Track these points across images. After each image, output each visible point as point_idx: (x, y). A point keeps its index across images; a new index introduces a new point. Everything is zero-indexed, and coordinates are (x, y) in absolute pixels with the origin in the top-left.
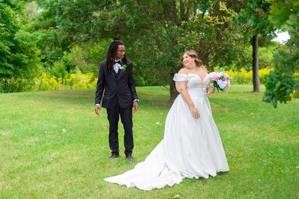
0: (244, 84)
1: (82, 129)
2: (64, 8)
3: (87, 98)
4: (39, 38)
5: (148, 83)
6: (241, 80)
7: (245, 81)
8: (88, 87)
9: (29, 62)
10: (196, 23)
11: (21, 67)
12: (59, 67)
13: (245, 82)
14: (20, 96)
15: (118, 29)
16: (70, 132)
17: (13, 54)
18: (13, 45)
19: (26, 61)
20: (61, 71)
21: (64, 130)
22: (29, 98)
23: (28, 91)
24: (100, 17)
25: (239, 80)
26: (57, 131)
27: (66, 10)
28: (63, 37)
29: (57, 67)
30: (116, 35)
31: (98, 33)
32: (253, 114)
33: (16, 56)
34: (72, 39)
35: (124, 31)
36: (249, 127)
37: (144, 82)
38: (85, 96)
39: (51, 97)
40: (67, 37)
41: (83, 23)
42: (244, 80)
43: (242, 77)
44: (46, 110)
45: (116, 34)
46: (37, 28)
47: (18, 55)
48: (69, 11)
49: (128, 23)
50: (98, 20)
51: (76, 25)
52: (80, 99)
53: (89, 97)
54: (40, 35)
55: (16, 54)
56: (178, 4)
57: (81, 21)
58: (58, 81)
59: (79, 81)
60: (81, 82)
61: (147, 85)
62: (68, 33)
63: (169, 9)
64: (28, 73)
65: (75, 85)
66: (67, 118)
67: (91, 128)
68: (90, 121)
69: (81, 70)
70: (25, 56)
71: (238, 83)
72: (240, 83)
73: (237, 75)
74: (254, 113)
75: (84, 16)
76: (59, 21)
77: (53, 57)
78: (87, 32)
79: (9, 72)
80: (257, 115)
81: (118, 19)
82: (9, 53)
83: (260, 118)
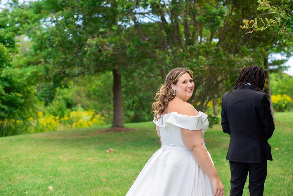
1: (75, 184)
2: (53, 39)
3: (85, 139)
4: (29, 74)
8: (89, 125)
9: (25, 102)
10: (204, 47)
11: (16, 108)
12: (58, 105)
14: (11, 141)
15: (116, 59)
16: (58, 191)
17: (7, 94)
18: (8, 85)
19: (22, 101)
20: (60, 109)
21: (50, 188)
22: (21, 142)
23: (24, 134)
24: (96, 45)
26: (41, 190)
27: (56, 41)
28: (56, 71)
29: (56, 106)
30: (114, 66)
31: (92, 63)
32: (277, 149)
33: (10, 96)
34: (64, 73)
35: (122, 61)
36: (281, 168)
38: (83, 137)
39: (45, 140)
40: (60, 71)
41: (76, 55)
44: (35, 157)
45: (114, 64)
46: (29, 64)
47: (13, 95)
48: (59, 42)
49: (128, 52)
50: (93, 49)
51: (69, 57)
52: (78, 140)
53: (88, 137)
54: (29, 71)
55: (9, 94)
57: (74, 53)
58: (55, 120)
59: (80, 118)
60: (81, 120)
62: (61, 67)
63: (172, 34)
64: (24, 114)
65: (74, 124)
66: (58, 168)
67: (86, 181)
68: (86, 171)
69: (83, 107)
70: (20, 95)
74: (279, 148)
75: (78, 47)
77: (44, 95)
78: (82, 65)
79: (3, 114)
80: (283, 150)
81: (116, 46)
82: (4, 93)
83: (288, 154)
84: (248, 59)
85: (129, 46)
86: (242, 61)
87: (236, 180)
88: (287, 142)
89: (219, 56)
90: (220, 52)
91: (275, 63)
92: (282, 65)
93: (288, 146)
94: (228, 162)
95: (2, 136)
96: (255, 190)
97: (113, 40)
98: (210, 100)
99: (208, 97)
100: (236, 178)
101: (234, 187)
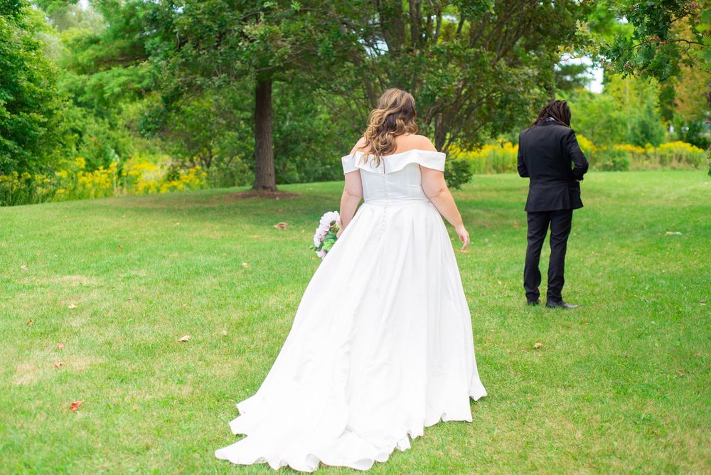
0: (508, 173)
5: (306, 177)
6: (500, 163)
7: (510, 166)
13: (510, 169)
16: (259, 268)
17: (13, 116)
21: (244, 264)
25: (498, 165)
27: (185, 24)
28: (175, 81)
29: (92, 147)
37: (297, 176)
40: (182, 81)
41: (216, 51)
42: (508, 164)
43: (503, 158)
47: (23, 117)
48: (189, 25)
50: (255, 43)
51: (204, 53)
56: (406, 6)
57: (214, 46)
61: (305, 181)
64: (42, 161)
71: (495, 171)
72: (498, 172)
73: (492, 153)
76: (155, 46)
79: (7, 159)
80: (579, 230)
81: (297, 40)
82: (7, 115)
83: (587, 235)
84: (530, 71)
85: (321, 41)
86: (521, 74)
87: (536, 234)
88: (585, 220)
89: (480, 65)
90: (483, 57)
91: (568, 70)
92: (580, 76)
93: (588, 225)
94: (526, 213)
95: (3, 205)
96: (556, 245)
97: (292, 27)
98: (451, 140)
99: (448, 136)
100: (534, 232)
101: (532, 243)
